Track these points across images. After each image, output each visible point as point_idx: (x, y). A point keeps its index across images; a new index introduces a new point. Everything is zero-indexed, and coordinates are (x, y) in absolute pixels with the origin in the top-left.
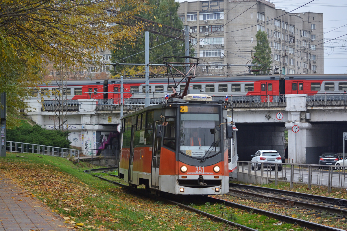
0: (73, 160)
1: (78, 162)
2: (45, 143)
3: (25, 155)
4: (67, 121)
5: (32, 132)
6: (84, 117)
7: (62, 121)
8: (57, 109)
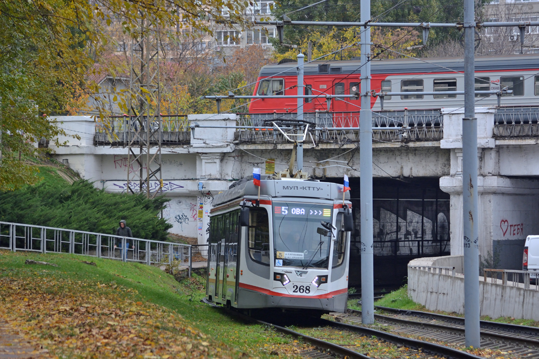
0: (174, 272)
1: (188, 275)
2: (104, 227)
3: (49, 259)
4: (159, 170)
5: (68, 198)
6: (204, 161)
7: (148, 173)
8: (134, 139)
